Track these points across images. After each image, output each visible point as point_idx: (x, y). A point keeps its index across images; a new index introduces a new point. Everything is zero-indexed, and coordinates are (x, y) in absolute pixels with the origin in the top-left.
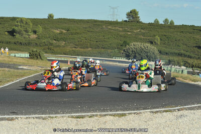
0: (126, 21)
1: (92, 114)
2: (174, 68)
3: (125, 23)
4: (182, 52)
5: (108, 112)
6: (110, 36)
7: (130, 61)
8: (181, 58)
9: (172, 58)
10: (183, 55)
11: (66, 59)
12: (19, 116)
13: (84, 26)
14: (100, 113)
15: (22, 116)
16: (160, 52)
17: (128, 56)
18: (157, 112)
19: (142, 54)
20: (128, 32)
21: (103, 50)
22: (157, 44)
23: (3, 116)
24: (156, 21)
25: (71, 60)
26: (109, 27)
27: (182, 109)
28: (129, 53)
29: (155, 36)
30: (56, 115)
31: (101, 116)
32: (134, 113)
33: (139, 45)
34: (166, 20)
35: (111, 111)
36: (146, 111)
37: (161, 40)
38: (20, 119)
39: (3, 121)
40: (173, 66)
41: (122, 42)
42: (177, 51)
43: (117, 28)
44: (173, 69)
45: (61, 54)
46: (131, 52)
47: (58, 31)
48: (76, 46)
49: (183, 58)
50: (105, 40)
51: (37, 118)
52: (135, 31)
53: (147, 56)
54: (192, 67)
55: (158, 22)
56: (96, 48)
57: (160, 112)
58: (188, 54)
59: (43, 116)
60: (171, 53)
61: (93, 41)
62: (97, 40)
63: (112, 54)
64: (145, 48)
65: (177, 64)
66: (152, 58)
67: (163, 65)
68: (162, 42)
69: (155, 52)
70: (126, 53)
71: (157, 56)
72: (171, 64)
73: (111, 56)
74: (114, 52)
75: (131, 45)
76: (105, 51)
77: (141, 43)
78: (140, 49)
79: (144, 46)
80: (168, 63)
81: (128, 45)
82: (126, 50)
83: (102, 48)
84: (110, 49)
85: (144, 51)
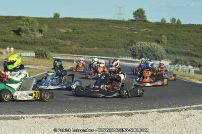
0: (132, 20)
1: (98, 113)
3: (131, 22)
4: (189, 51)
5: (114, 111)
6: (116, 35)
7: (137, 60)
8: (188, 57)
9: (179, 58)
10: (190, 55)
11: (72, 59)
12: (25, 116)
13: (91, 25)
14: (106, 113)
15: (28, 116)
16: (167, 52)
17: (134, 56)
18: (164, 111)
19: (148, 53)
20: (135, 31)
21: (109, 49)
22: (164, 43)
23: (9, 116)
24: (163, 20)
25: (77, 59)
26: (116, 26)
27: (189, 109)
28: (136, 53)
29: (161, 35)
30: (62, 115)
31: (107, 115)
32: (141, 113)
33: (145, 44)
34: (173, 20)
35: (117, 110)
36: (153, 110)
37: (168, 39)
38: (26, 118)
39: (10, 121)
40: (180, 66)
41: (128, 42)
42: (184, 51)
43: (123, 27)
44: (180, 69)
45: (67, 53)
46: (137, 52)
47: (64, 31)
48: (82, 45)
49: (190, 57)
50: (111, 39)
51: (43, 117)
52: (142, 30)
53: (154, 56)
54: (199, 67)
55: (165, 21)
56: (102, 48)
57: (167, 111)
58: (195, 53)
59: (49, 115)
60: (178, 53)
61: (99, 40)
62: (103, 39)
63: (118, 53)
64: (152, 47)
65: (184, 63)
66: (159, 57)
67: (170, 64)
68: (169, 41)
69: (162, 51)
70: (132, 52)
71: (163, 55)
72: (178, 64)
73: (117, 55)
74: (120, 51)
75: (138, 44)
76: (111, 50)
77: (148, 43)
78: (146, 48)
79: (150, 46)
80: (175, 63)
81: (135, 45)
82: (132, 50)
83: (108, 47)
84: (116, 48)
85: (151, 51)
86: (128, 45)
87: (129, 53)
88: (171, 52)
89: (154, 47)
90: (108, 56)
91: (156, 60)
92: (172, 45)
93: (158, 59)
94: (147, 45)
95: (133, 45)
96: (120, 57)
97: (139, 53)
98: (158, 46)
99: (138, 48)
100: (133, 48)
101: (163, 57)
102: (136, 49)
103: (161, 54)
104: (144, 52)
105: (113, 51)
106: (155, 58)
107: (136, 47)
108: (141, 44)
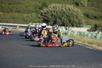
2: (100, 34)
9: (99, 23)
16: (87, 16)
17: (46, 21)
19: (63, 18)
21: (17, 14)
22: (84, 6)
28: (48, 18)
33: (59, 7)
41: (40, 5)
46: (50, 17)
50: (20, 1)
56: (8, 12)
60: (101, 17)
61: (5, 4)
62: (10, 2)
63: (28, 19)
64: (67, 11)
66: (76, 22)
67: (88, 30)
68: (90, 3)
69: (79, 16)
70: (44, 17)
71: (81, 20)
72: (98, 30)
73: (27, 21)
74: (30, 16)
75: (50, 7)
76: (20, 15)
77: (62, 5)
78: (61, 12)
79: (66, 9)
80: (94, 29)
81: (47, 8)
82: (43, 14)
83: (16, 12)
84: (26, 13)
85: (66, 15)
86: (40, 9)
87: (40, 18)
88: (92, 16)
90: (16, 23)
91: (73, 26)
92: (93, 8)
93: (75, 25)
94: (61, 9)
95: (45, 9)
96: (30, 23)
97: (52, 18)
98: (74, 9)
99: (50, 12)
100: (45, 12)
101: (81, 23)
102: (48, 13)
103: (78, 19)
104: (58, 16)
105: (21, 16)
106: (71, 24)
107: (48, 10)
108: (55, 7)
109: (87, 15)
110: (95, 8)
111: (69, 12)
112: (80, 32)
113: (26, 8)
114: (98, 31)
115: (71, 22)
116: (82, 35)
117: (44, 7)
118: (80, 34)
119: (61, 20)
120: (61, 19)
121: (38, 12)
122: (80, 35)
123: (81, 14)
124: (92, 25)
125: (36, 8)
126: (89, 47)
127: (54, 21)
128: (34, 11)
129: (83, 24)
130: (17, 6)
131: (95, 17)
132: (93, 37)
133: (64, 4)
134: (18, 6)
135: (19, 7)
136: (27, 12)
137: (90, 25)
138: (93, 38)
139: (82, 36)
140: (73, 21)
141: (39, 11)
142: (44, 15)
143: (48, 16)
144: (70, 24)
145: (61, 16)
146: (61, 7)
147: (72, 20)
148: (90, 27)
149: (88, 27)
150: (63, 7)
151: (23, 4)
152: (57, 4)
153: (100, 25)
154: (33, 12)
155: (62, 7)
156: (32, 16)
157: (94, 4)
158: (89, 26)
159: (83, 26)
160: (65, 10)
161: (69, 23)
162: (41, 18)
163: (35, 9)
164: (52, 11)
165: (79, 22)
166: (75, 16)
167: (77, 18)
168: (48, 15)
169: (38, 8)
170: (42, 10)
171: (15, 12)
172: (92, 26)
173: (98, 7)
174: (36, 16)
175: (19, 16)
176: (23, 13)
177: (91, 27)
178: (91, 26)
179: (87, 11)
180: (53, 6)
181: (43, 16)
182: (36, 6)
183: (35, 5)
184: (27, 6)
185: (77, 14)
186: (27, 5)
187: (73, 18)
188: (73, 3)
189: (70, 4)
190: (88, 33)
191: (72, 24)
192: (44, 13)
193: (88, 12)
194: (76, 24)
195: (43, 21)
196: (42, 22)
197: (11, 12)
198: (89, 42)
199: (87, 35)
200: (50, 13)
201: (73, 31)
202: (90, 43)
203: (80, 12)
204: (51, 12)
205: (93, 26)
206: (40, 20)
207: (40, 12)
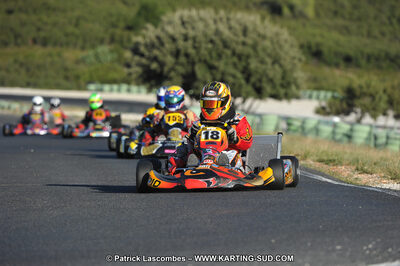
16: (316, 54)
17: (153, 78)
19: (221, 65)
21: (39, 52)
28: (162, 65)
33: (205, 20)
40: (368, 119)
41: (130, 12)
44: (362, 132)
46: (170, 60)
53: (247, 74)
56: (6, 44)
60: (369, 58)
62: (11, 5)
63: (83, 69)
64: (236, 35)
65: (383, 105)
66: (271, 81)
67: (321, 111)
69: (282, 54)
70: (144, 61)
71: (292, 70)
72: (359, 110)
73: (77, 77)
74: (93, 59)
75: (170, 23)
76: (50, 55)
77: (217, 12)
78: (212, 41)
79: (230, 28)
80: (345, 105)
81: (156, 26)
82: (142, 49)
83: (35, 41)
84: (75, 45)
85: (234, 53)
86: (129, 28)
87: (128, 66)
88: (336, 54)
89: (245, 32)
90: (35, 86)
91: (259, 93)
92: (340, 22)
93: (268, 89)
94: (213, 27)
95: (146, 29)
96: (92, 87)
97: (177, 63)
98: (265, 28)
99: (170, 41)
100: (148, 41)
101: (292, 80)
102: (162, 44)
103: (281, 66)
104: (203, 58)
105: (56, 59)
106: (254, 86)
107: (162, 35)
108: (188, 22)
109: (314, 49)
110: (347, 23)
111: (242, 38)
112: (288, 120)
113: (77, 25)
114: (359, 115)
115: (253, 79)
116: (295, 131)
117: (147, 20)
118: (289, 124)
119: (214, 72)
120: (211, 68)
121: (121, 42)
122: (288, 130)
123: (292, 46)
124: (334, 91)
125: (114, 26)
126: (323, 175)
127: (184, 77)
128: (107, 37)
129: (298, 87)
130: (39, 20)
131: (348, 60)
132: (338, 137)
133: (225, 7)
134: (45, 18)
135: (46, 24)
136: (80, 42)
137: (327, 90)
138: (340, 141)
139: (298, 135)
140: (258, 76)
141: (125, 39)
142: (147, 53)
143: (161, 58)
144: (249, 88)
145: (211, 57)
146: (211, 22)
147: (256, 72)
148: (325, 97)
149: (318, 98)
150: (221, 19)
151: (64, 11)
152: (198, 9)
153: (365, 90)
154: (102, 42)
155: (215, 22)
156: (97, 56)
157: (342, 6)
158: (322, 94)
159: (301, 93)
160: (226, 33)
161: (243, 82)
162: (133, 64)
163: (111, 30)
164: (177, 36)
165: (283, 78)
166: (269, 55)
167: (276, 61)
168: (161, 51)
169: (122, 24)
170: (137, 35)
171: (30, 42)
172: (336, 94)
173: (359, 19)
174: (115, 56)
175: (49, 60)
176: (61, 45)
177: (334, 97)
178: (329, 95)
179: (314, 35)
180: (181, 18)
181: (142, 55)
182: (114, 19)
183: (111, 15)
184: (78, 19)
185: (274, 49)
186: (77, 13)
187: (262, 62)
188: (258, 6)
189: (247, 8)
190: (319, 122)
191: (258, 85)
192: (146, 46)
193: (319, 39)
194: (274, 86)
195: (141, 76)
196: (140, 80)
197: (17, 44)
198: (325, 158)
199: (317, 130)
200: (169, 46)
201: (260, 116)
202: (328, 162)
203: (286, 41)
204: (174, 39)
205: (340, 94)
206: (130, 74)
207: (129, 40)
